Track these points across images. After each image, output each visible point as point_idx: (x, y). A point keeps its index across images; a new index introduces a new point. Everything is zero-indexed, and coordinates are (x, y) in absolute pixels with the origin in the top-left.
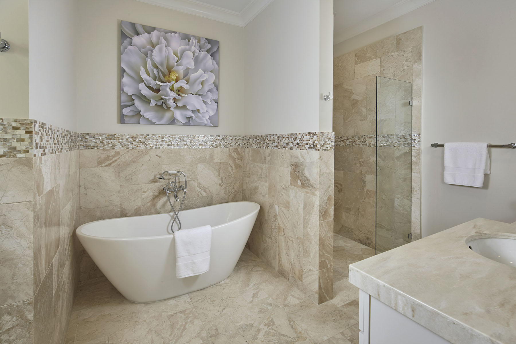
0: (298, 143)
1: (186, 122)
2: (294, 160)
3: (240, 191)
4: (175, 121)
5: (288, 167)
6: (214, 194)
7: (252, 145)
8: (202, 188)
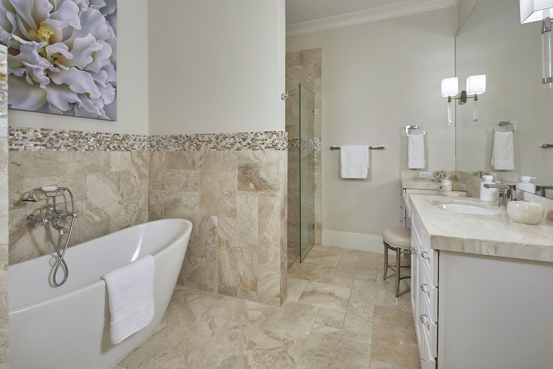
0: (250, 143)
1: (67, 111)
2: (243, 162)
3: (145, 208)
4: (49, 106)
5: (233, 170)
6: (112, 216)
7: (168, 147)
8: (93, 210)
